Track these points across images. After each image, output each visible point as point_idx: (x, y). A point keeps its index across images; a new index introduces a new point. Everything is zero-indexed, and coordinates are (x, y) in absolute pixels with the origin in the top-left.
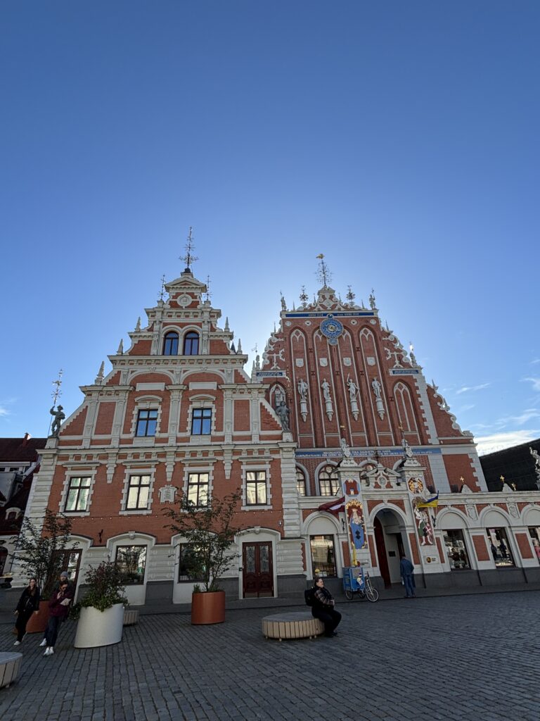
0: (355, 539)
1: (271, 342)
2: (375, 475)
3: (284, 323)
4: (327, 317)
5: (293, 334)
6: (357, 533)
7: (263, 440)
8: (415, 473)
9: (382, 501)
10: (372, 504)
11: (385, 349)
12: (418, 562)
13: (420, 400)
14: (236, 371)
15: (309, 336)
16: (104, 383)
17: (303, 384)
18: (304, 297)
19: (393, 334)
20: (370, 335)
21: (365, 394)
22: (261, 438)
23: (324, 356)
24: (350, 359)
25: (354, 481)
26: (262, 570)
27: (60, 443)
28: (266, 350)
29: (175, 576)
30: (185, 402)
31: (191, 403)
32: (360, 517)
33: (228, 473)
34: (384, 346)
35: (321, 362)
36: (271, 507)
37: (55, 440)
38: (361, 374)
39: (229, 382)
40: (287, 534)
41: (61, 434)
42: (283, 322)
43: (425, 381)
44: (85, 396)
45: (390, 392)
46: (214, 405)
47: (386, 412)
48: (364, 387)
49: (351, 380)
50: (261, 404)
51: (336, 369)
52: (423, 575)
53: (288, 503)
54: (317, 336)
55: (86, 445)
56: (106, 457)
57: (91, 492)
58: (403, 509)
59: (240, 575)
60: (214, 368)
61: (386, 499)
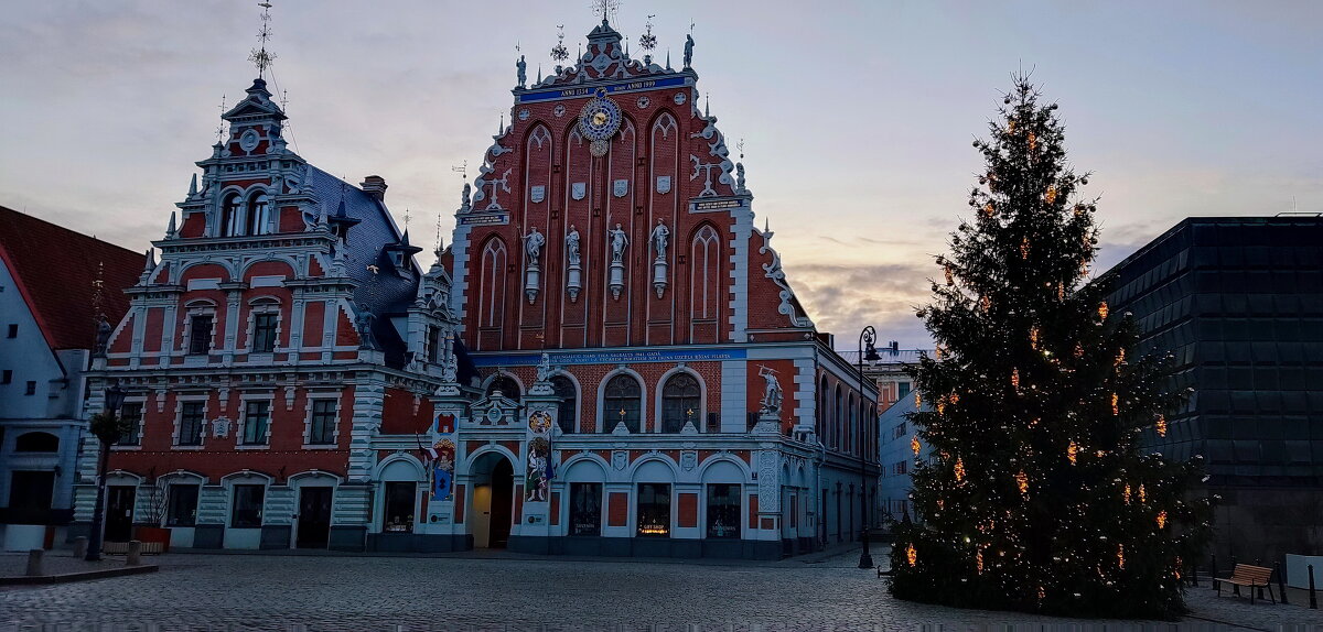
1: (490, 156)
2: (486, 407)
3: (517, 114)
5: (533, 135)
6: (443, 481)
7: (337, 359)
8: (541, 405)
9: (488, 442)
10: (472, 445)
12: (518, 521)
13: (733, 259)
15: (558, 137)
16: (151, 281)
17: (534, 236)
18: (559, 53)
19: (714, 123)
20: (671, 128)
22: (335, 355)
23: (581, 178)
24: (626, 182)
28: (481, 172)
29: (227, 521)
30: (245, 308)
31: (252, 307)
32: (450, 462)
33: (290, 403)
34: (691, 151)
35: (574, 192)
36: (337, 447)
38: (640, 212)
39: (301, 275)
40: (351, 479)
42: (516, 111)
43: (752, 224)
45: (682, 244)
46: (280, 310)
47: (668, 284)
48: (639, 238)
49: (619, 226)
50: (340, 307)
51: (597, 204)
52: (521, 537)
53: (357, 442)
54: (575, 136)
55: (134, 365)
56: (154, 380)
57: (142, 422)
58: (517, 453)
59: (295, 524)
60: (283, 254)
61: (492, 439)
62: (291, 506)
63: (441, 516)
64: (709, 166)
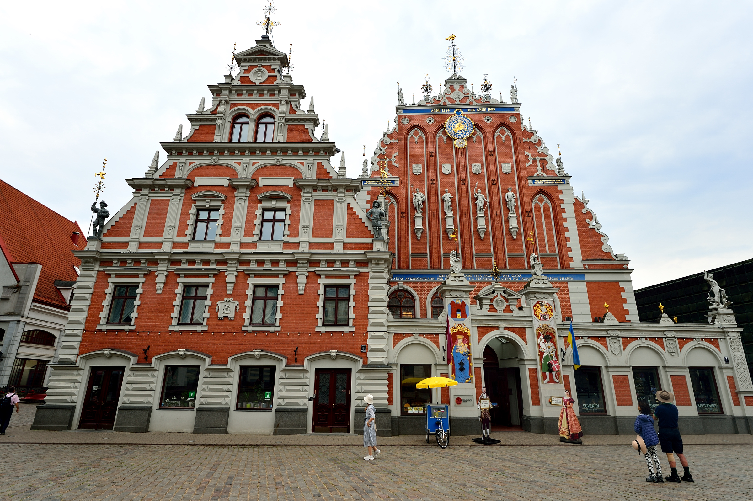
0: (457, 371)
1: (382, 143)
2: (492, 296)
3: (399, 121)
4: (455, 112)
5: (412, 133)
6: (461, 364)
7: (348, 249)
8: (543, 296)
9: (497, 328)
10: (483, 330)
11: (526, 153)
12: (537, 401)
13: (564, 215)
14: (319, 163)
15: (431, 135)
16: (156, 176)
17: (419, 194)
18: (427, 88)
19: (537, 135)
20: (507, 135)
21: (496, 208)
22: (346, 246)
23: (448, 161)
24: (480, 165)
25: (463, 304)
26: (337, 402)
27: (104, 245)
28: (375, 154)
29: (232, 402)
30: (254, 202)
31: (261, 201)
32: (466, 346)
33: (301, 287)
34: (524, 149)
35: (443, 168)
36: (353, 329)
37: (96, 242)
38: (493, 183)
39: (309, 176)
40: (371, 360)
41: (105, 235)
42: (399, 118)
43: (573, 194)
44: (134, 190)
45: (527, 205)
46: (289, 205)
47: (519, 229)
48: (495, 199)
49: (479, 191)
50: (349, 205)
51: (463, 177)
52: (542, 418)
53: (374, 325)
54: (440, 137)
55: (133, 248)
56: (155, 262)
57: (137, 302)
58: (524, 338)
59: (310, 406)
60: (291, 160)
61: (502, 325)
62: (306, 387)
63: (465, 398)
64: (538, 158)
